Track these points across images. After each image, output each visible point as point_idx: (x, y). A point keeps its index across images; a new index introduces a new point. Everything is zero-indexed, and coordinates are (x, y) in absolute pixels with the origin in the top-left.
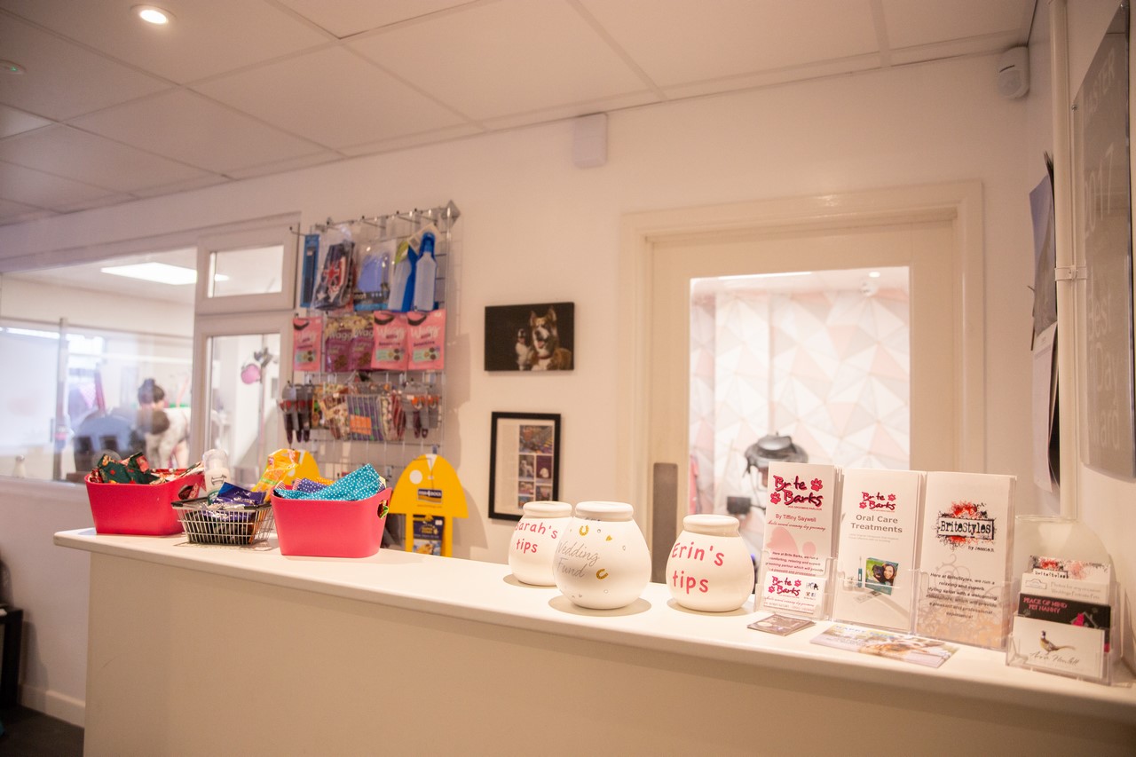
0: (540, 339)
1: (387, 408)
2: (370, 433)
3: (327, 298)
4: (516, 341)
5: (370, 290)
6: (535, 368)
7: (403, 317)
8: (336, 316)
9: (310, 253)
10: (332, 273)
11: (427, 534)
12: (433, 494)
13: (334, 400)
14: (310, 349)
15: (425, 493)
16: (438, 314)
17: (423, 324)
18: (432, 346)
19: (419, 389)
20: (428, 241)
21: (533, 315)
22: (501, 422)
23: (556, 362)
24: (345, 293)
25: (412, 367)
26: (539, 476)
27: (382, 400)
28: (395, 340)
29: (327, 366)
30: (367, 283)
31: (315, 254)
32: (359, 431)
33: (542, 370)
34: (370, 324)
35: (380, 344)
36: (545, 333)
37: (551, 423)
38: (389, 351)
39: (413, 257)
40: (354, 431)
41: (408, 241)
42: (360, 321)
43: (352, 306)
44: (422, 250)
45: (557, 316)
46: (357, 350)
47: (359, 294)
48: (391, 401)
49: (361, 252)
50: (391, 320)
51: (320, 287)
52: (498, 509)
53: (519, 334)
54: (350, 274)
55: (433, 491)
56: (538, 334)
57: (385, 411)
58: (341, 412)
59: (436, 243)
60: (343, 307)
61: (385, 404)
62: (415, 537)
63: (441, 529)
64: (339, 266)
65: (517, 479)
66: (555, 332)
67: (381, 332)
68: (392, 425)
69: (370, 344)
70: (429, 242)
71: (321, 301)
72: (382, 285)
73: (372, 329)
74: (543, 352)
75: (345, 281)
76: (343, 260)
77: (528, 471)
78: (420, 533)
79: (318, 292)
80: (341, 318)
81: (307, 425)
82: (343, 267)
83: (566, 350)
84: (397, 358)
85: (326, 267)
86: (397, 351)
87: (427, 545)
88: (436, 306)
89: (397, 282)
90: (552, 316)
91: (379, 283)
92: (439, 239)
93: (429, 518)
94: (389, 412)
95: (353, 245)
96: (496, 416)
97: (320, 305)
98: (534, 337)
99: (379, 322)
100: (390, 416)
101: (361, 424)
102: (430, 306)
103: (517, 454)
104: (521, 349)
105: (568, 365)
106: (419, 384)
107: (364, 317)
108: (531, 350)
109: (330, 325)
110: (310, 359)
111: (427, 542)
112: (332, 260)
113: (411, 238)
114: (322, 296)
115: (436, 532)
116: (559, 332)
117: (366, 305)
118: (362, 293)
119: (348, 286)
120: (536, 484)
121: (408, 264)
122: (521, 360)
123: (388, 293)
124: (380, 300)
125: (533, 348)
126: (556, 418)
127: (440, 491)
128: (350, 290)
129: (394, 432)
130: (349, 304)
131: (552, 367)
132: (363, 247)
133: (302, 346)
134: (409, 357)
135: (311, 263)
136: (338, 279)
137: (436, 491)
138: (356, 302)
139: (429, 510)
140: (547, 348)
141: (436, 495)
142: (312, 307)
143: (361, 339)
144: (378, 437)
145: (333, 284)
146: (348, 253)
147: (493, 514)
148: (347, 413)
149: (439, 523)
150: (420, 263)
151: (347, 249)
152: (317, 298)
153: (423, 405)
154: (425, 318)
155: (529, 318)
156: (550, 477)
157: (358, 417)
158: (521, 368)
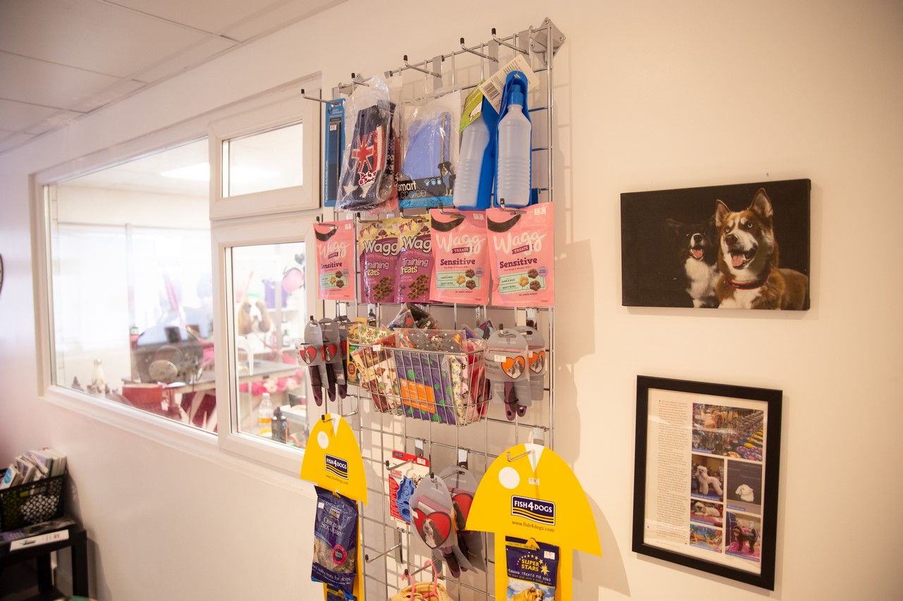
0: (736, 251)
1: (461, 374)
2: (433, 410)
3: (358, 192)
4: (689, 255)
5: (422, 175)
6: (726, 303)
7: (478, 216)
8: (375, 218)
9: (333, 128)
10: (364, 152)
11: (529, 571)
12: (537, 507)
13: (374, 353)
14: (339, 269)
15: (525, 505)
16: (539, 210)
17: (515, 227)
18: (533, 266)
19: (513, 342)
20: (516, 86)
21: (721, 206)
22: (654, 395)
23: (772, 294)
24: (384, 181)
25: (496, 301)
26: (733, 496)
27: (450, 362)
28: (467, 255)
29: (364, 294)
30: (417, 166)
31: (341, 127)
32: (417, 406)
33: (743, 308)
34: (426, 229)
35: (444, 263)
36: (747, 241)
37: (762, 406)
38: (457, 273)
39: (491, 117)
40: (409, 403)
41: (482, 90)
42: (409, 225)
43: (396, 201)
44: (506, 101)
45: (773, 207)
46: (406, 272)
47: (406, 182)
48: (465, 362)
49: (406, 117)
50: (458, 222)
51: (348, 174)
52: (649, 540)
53: (693, 242)
54: (390, 153)
55: (539, 503)
56: (732, 241)
57: (456, 378)
58: (386, 373)
59: (529, 88)
60: (383, 204)
61: (456, 367)
62: (510, 575)
63: (554, 566)
64: (373, 143)
65: (687, 495)
66: (769, 238)
67: (444, 243)
68: (469, 401)
69: (426, 263)
70: (518, 87)
71: (348, 198)
72: (440, 166)
73: (428, 237)
74: (743, 275)
75: (382, 165)
76: (379, 130)
77: (711, 485)
78: (518, 568)
79: (345, 184)
80: (381, 222)
81: (341, 377)
82: (379, 141)
83: (796, 273)
84: (471, 285)
85: (354, 146)
86: (470, 273)
87: (532, 591)
88: (534, 199)
89: (467, 162)
90: (763, 208)
91: (437, 164)
92: (533, 83)
93: (534, 546)
94: (462, 380)
95: (393, 106)
96: (645, 384)
97: (348, 202)
98: (724, 247)
99: (438, 226)
100: (466, 387)
101: (421, 395)
102: (524, 199)
103: (687, 453)
104: (696, 269)
105: (798, 301)
106: (511, 331)
107: (414, 219)
108: (717, 271)
109: (366, 232)
110: (340, 284)
111: (531, 585)
112: (362, 135)
113: (485, 84)
114: (350, 188)
115: (545, 570)
116: (776, 237)
117: (416, 199)
118: (410, 182)
119: (388, 172)
120: (725, 510)
121: (483, 128)
122: (697, 289)
123: (453, 177)
124: (439, 191)
125: (723, 266)
126: (774, 398)
127: (551, 505)
128: (391, 177)
129: (472, 410)
130: (391, 199)
131: (763, 304)
132: (408, 108)
133: (330, 265)
134: (491, 286)
135: (335, 141)
136: (373, 160)
137: (545, 504)
138: (401, 195)
139: (533, 532)
140: (752, 268)
141: (544, 511)
142: (339, 207)
143: (412, 254)
144: (446, 416)
145: (365, 170)
146: (385, 119)
147: (639, 545)
148: (394, 375)
149: (549, 555)
150: (504, 126)
151: (384, 113)
152: (344, 192)
153: (522, 370)
154: (518, 218)
155: (714, 213)
156: (757, 500)
157: (413, 384)
158: (697, 303)
